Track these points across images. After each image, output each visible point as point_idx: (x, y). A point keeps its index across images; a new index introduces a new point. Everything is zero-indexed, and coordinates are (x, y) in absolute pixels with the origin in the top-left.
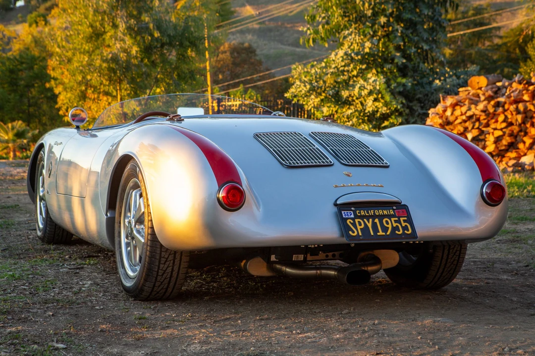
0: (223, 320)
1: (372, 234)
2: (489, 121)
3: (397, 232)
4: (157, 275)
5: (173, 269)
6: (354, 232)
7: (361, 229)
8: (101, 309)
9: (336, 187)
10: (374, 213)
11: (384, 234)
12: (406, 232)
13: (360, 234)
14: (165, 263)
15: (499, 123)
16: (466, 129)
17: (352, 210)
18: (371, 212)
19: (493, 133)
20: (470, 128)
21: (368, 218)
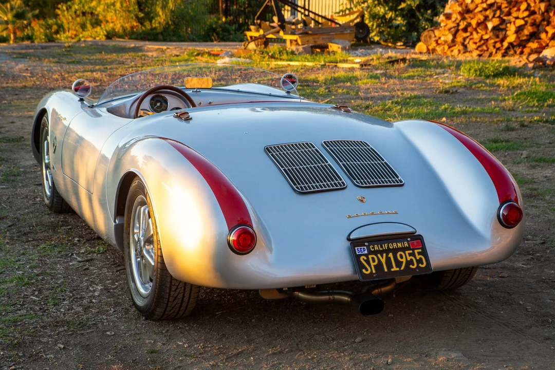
0: (235, 355)
1: (386, 270)
2: (510, 9)
3: (411, 266)
4: (168, 301)
5: (183, 296)
6: (367, 270)
7: (374, 266)
8: (112, 335)
9: (350, 217)
10: (388, 247)
11: (398, 269)
12: (420, 265)
13: (374, 272)
14: (175, 291)
15: (521, 11)
16: (486, 18)
17: (365, 246)
18: (385, 246)
19: (514, 22)
20: (490, 17)
21: (381, 252)
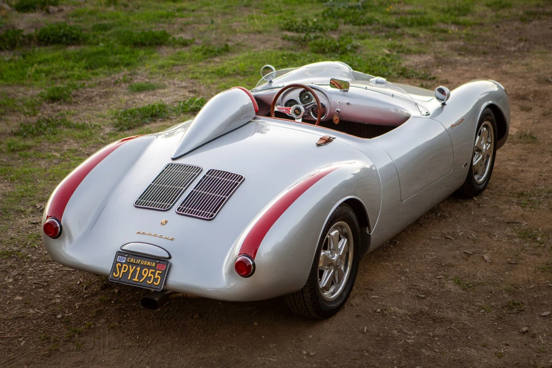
1: (129, 278)
3: (148, 281)
7: (123, 272)
9: (138, 233)
10: (140, 263)
11: (138, 280)
12: (155, 283)
13: (120, 277)
17: (125, 256)
18: (138, 261)
21: (134, 265)
